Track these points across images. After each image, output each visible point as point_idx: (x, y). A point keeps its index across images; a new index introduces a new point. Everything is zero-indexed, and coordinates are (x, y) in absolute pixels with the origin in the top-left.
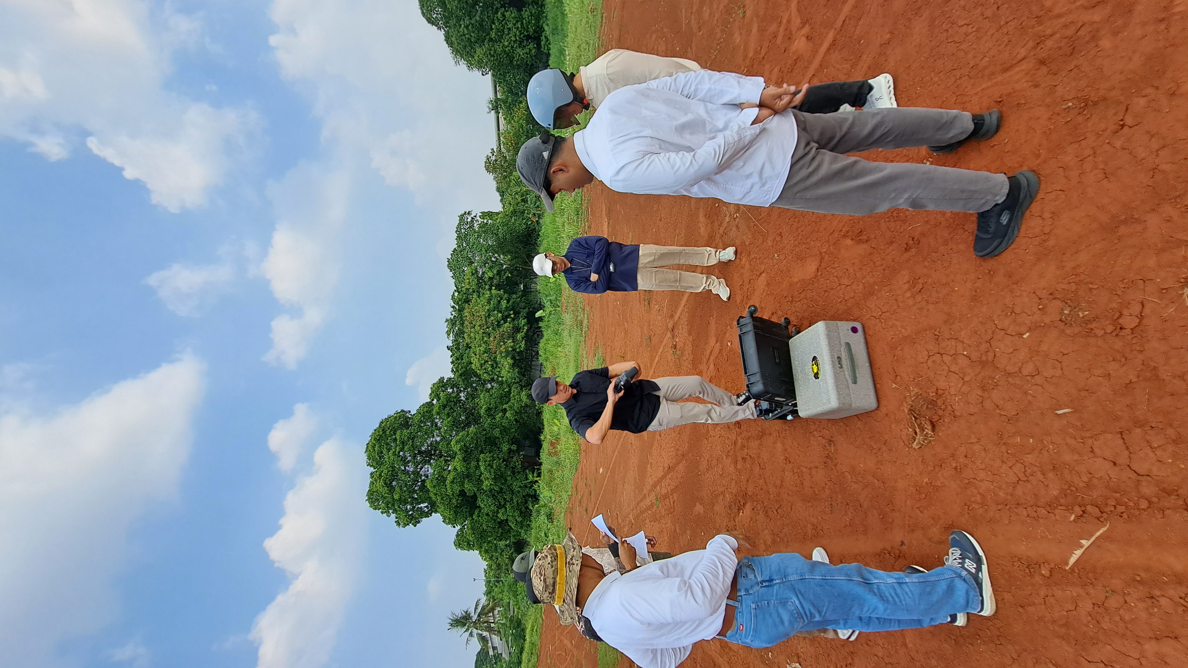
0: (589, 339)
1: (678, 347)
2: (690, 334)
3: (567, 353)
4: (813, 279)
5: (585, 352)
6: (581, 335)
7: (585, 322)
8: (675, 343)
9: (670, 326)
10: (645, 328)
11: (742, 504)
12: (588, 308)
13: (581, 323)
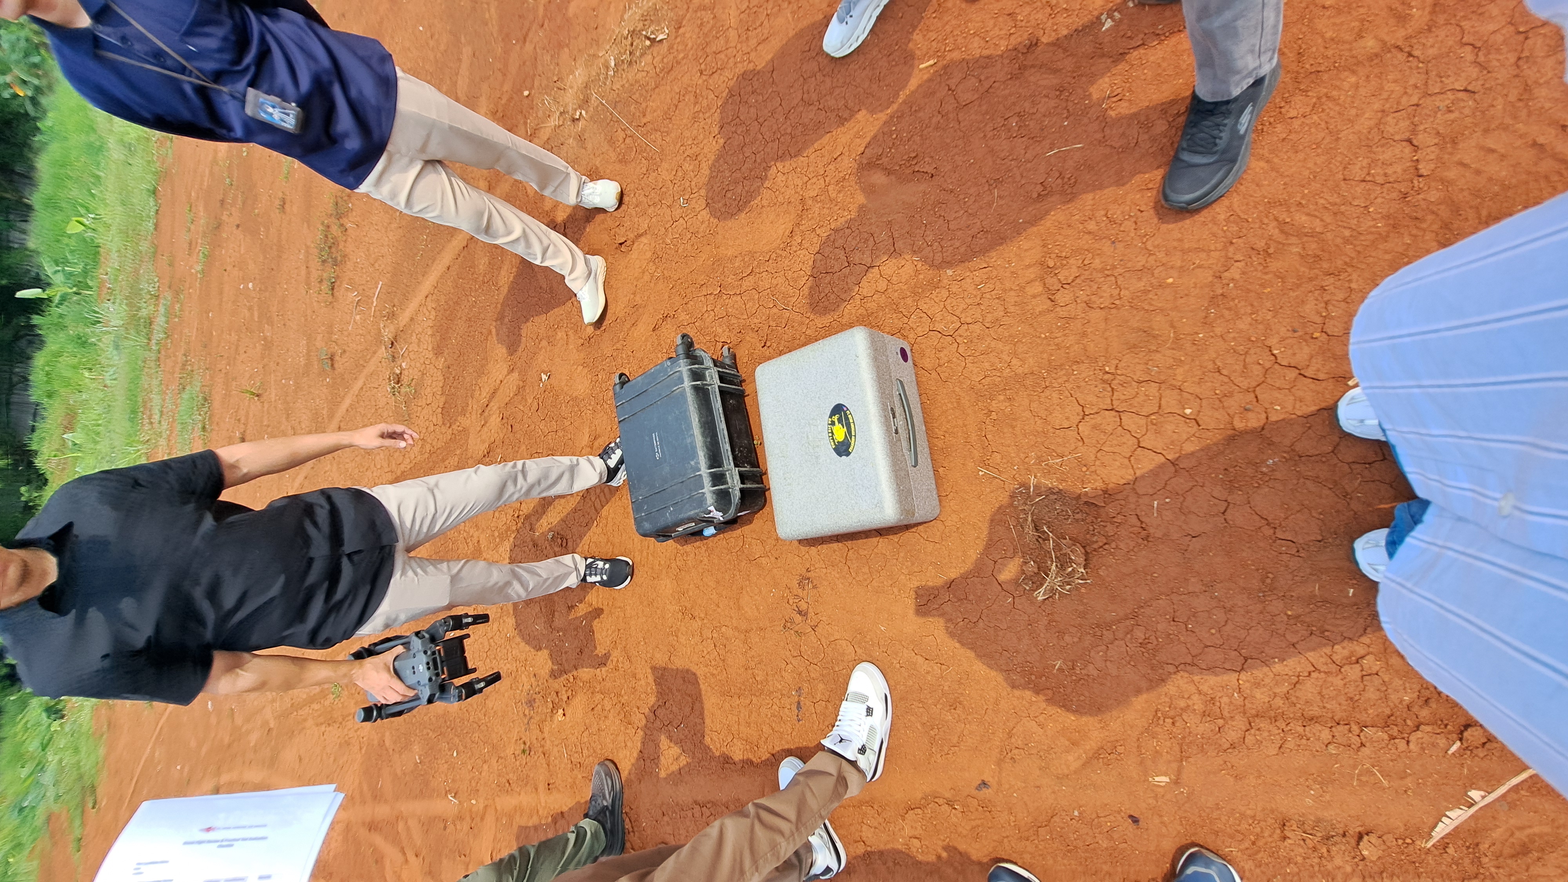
0: (168, 357)
1: (405, 380)
2: (438, 351)
3: (108, 382)
4: (780, 252)
5: (155, 382)
6: (147, 347)
7: (160, 320)
8: (398, 372)
9: (387, 334)
10: (319, 337)
11: (565, 698)
12: (168, 295)
13: (150, 323)
